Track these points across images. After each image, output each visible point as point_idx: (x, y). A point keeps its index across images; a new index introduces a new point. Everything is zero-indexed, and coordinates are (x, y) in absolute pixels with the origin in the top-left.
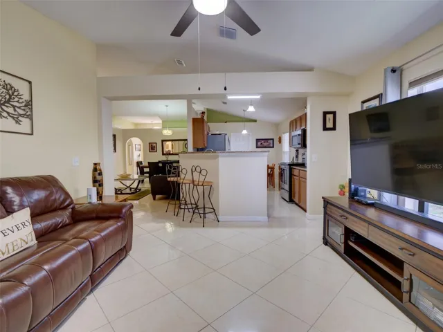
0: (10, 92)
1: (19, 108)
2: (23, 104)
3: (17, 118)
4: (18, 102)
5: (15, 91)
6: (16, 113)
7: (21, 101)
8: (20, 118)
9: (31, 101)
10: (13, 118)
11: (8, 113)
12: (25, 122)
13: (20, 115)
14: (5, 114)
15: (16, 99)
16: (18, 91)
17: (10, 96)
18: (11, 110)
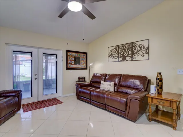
0: (141, 47)
1: (144, 51)
2: (145, 49)
3: (143, 55)
4: (143, 49)
5: (142, 46)
6: (143, 53)
7: (144, 48)
8: (144, 55)
9: (149, 46)
10: (141, 55)
11: (140, 54)
12: (146, 56)
13: (144, 53)
14: (139, 55)
15: (143, 48)
16: (143, 45)
17: (141, 48)
18: (141, 53)
